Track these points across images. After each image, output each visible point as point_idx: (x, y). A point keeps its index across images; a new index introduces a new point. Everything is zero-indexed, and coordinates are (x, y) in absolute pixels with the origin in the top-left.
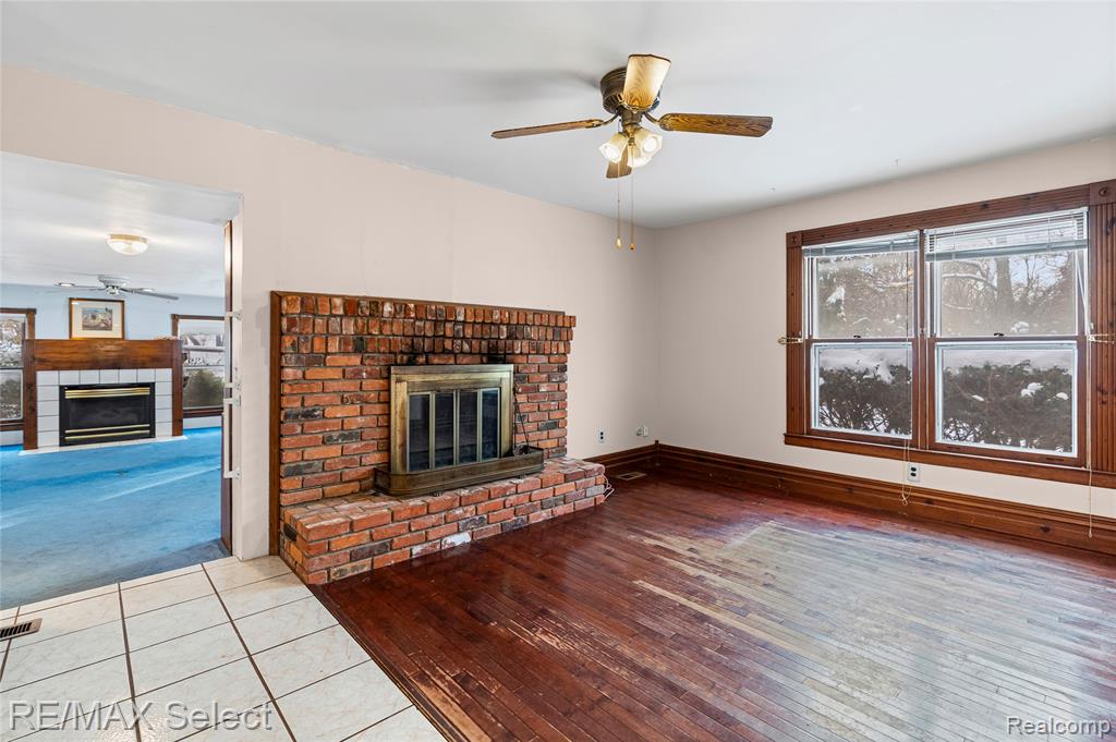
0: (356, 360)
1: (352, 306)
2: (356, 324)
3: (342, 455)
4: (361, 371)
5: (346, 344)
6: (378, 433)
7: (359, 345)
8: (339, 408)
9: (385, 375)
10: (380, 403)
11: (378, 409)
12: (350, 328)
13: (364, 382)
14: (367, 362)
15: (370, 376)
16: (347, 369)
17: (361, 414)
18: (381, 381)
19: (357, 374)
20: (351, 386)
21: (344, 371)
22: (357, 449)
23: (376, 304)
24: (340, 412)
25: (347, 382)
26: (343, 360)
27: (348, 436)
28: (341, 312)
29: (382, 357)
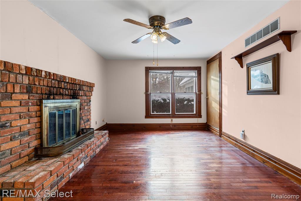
0: (26, 97)
1: (29, 70)
2: (29, 79)
3: (20, 144)
4: (29, 102)
5: (23, 88)
6: (36, 131)
7: (29, 90)
8: (19, 121)
9: (39, 104)
10: (36, 117)
11: (36, 120)
12: (26, 80)
13: (30, 108)
14: (31, 98)
15: (33, 105)
16: (22, 101)
17: (29, 123)
18: (37, 107)
19: (27, 104)
20: (24, 109)
21: (21, 102)
22: (27, 140)
23: (39, 71)
24: (19, 123)
25: (22, 108)
26: (21, 97)
27: (23, 134)
28: (24, 72)
29: (37, 95)
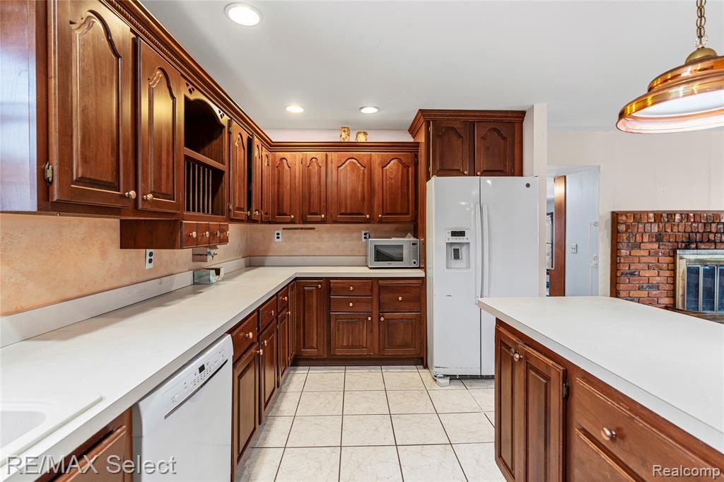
0: (656, 246)
1: (658, 216)
2: (659, 227)
3: (648, 296)
4: (659, 252)
5: (652, 237)
6: (668, 287)
7: (659, 238)
8: (647, 272)
9: (672, 254)
10: (668, 270)
11: (668, 273)
12: (655, 229)
13: (660, 258)
14: (661, 247)
15: (664, 255)
16: (652, 251)
17: (658, 276)
18: (670, 258)
19: (657, 253)
20: (653, 260)
21: (649, 252)
22: (656, 294)
23: (671, 215)
24: (647, 273)
25: (651, 258)
26: (649, 246)
27: (651, 287)
28: (653, 221)
29: (670, 244)
